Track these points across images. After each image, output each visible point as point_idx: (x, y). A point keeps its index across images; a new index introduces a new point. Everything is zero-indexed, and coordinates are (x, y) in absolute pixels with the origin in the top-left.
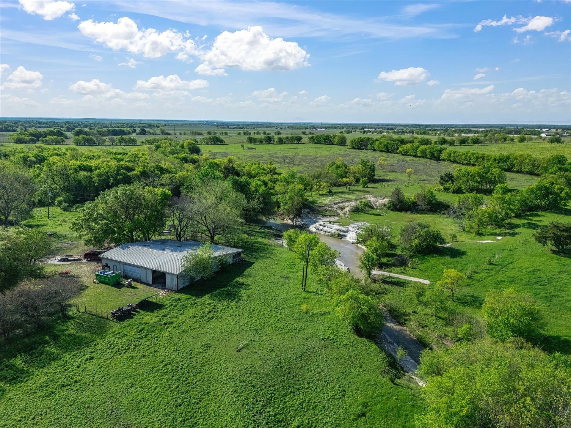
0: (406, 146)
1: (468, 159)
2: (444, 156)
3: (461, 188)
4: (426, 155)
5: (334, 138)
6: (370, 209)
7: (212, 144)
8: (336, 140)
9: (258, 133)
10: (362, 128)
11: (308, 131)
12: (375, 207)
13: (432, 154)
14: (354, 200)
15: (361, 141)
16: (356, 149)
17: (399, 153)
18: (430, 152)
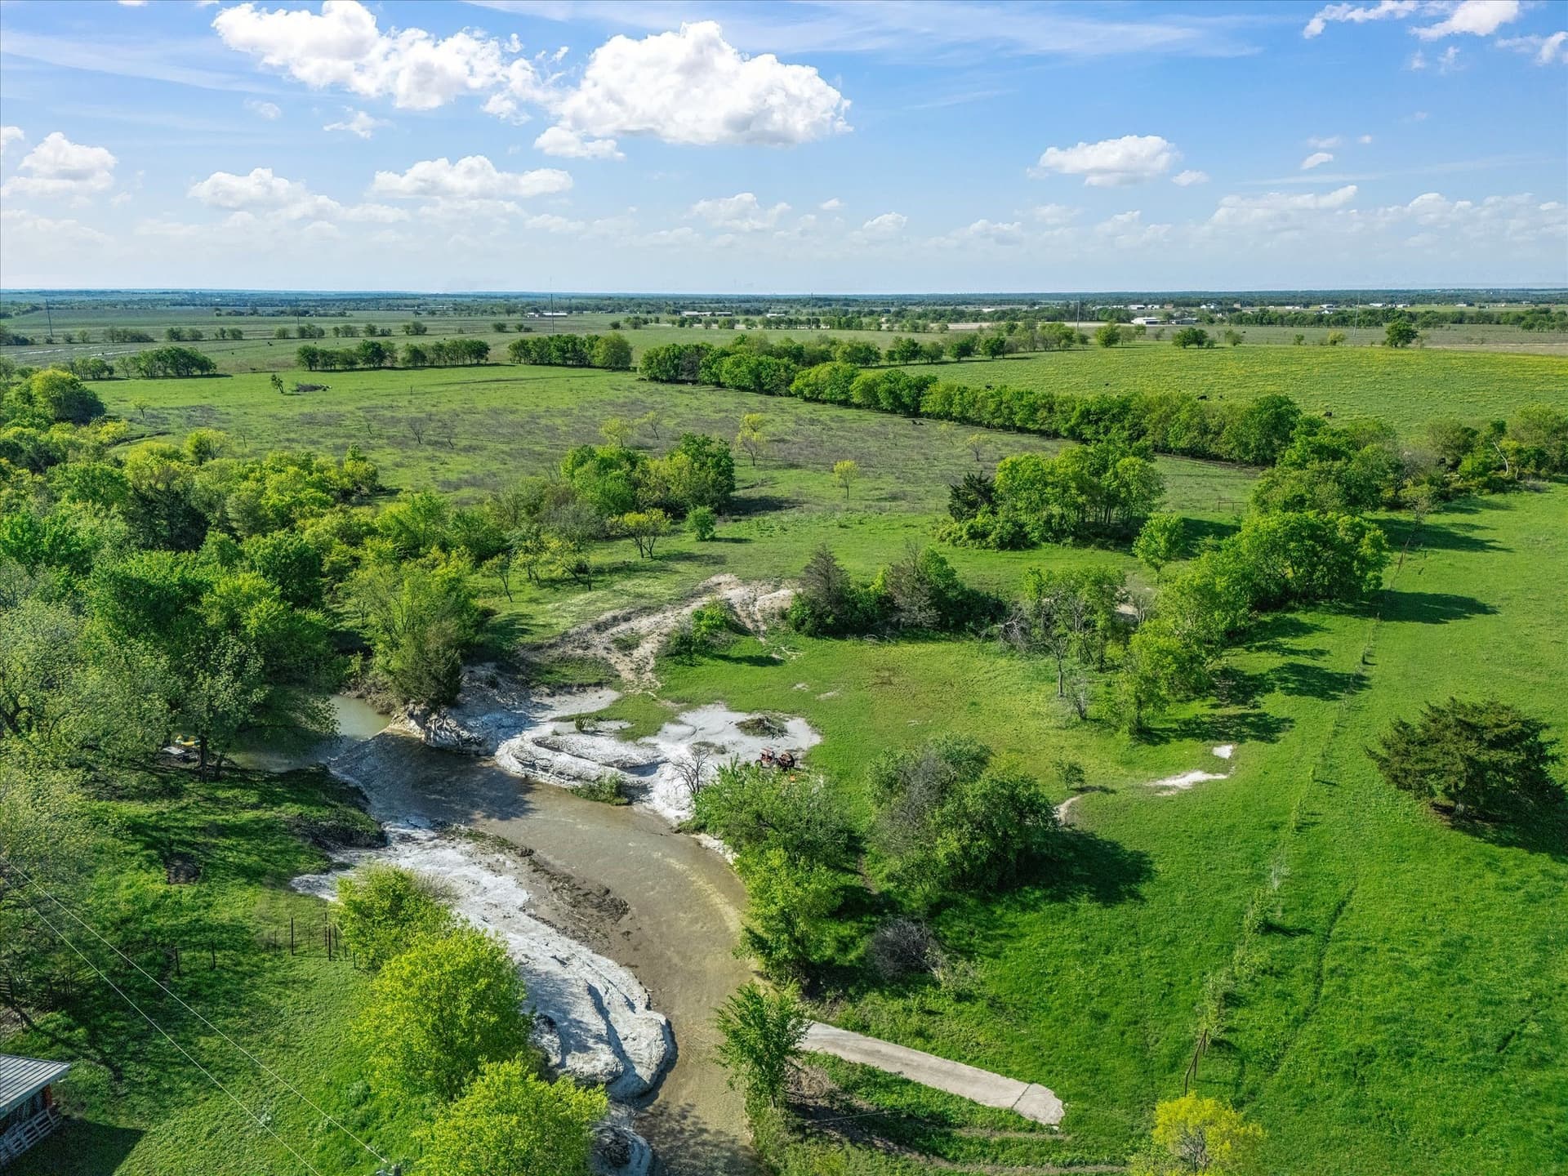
0: (814, 370)
1: (1006, 411)
2: (931, 401)
3: (1022, 526)
4: (878, 402)
5: (592, 346)
6: (734, 637)
7: (166, 376)
8: (599, 354)
9: (349, 332)
10: (678, 308)
11: (512, 320)
12: (750, 626)
13: (895, 396)
14: (670, 602)
15: (676, 357)
16: (662, 381)
17: (795, 395)
18: (891, 392)
